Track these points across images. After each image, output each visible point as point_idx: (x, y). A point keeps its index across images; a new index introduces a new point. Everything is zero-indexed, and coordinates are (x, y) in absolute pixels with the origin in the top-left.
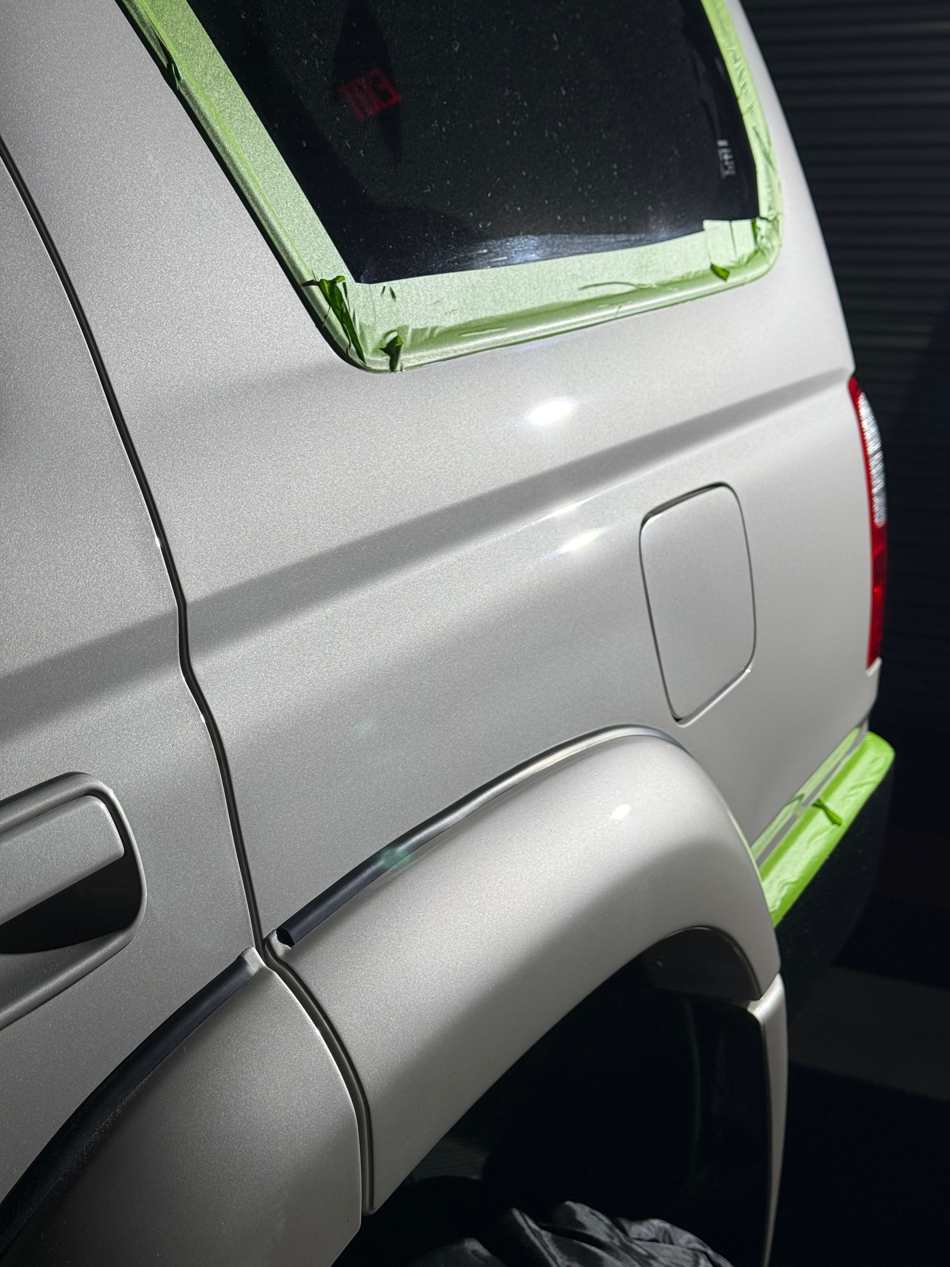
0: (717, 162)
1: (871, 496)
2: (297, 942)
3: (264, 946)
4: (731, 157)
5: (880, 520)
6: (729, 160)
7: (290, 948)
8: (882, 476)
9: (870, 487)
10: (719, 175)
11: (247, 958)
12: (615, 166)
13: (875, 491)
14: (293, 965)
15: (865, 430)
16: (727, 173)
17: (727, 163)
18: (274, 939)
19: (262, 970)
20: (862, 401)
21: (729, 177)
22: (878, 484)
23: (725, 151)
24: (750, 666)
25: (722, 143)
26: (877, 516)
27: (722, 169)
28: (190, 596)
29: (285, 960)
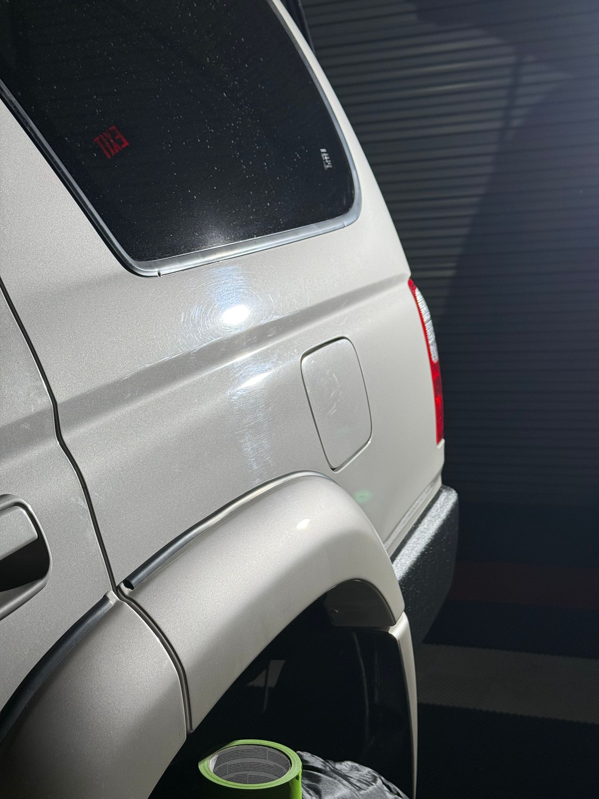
0: (321, 160)
1: (428, 345)
2: (135, 587)
3: (117, 590)
4: (329, 158)
5: (435, 358)
6: (328, 160)
7: (132, 590)
8: (433, 334)
9: (427, 340)
10: (323, 167)
11: (109, 596)
12: (265, 164)
13: (430, 342)
14: (135, 599)
15: (421, 308)
16: (328, 166)
17: (327, 161)
18: (123, 586)
19: (117, 602)
20: (418, 292)
21: (329, 168)
22: (432, 338)
23: (325, 154)
24: (370, 440)
25: (323, 150)
26: (432, 356)
27: (325, 164)
28: (59, 400)
29: (130, 597)
